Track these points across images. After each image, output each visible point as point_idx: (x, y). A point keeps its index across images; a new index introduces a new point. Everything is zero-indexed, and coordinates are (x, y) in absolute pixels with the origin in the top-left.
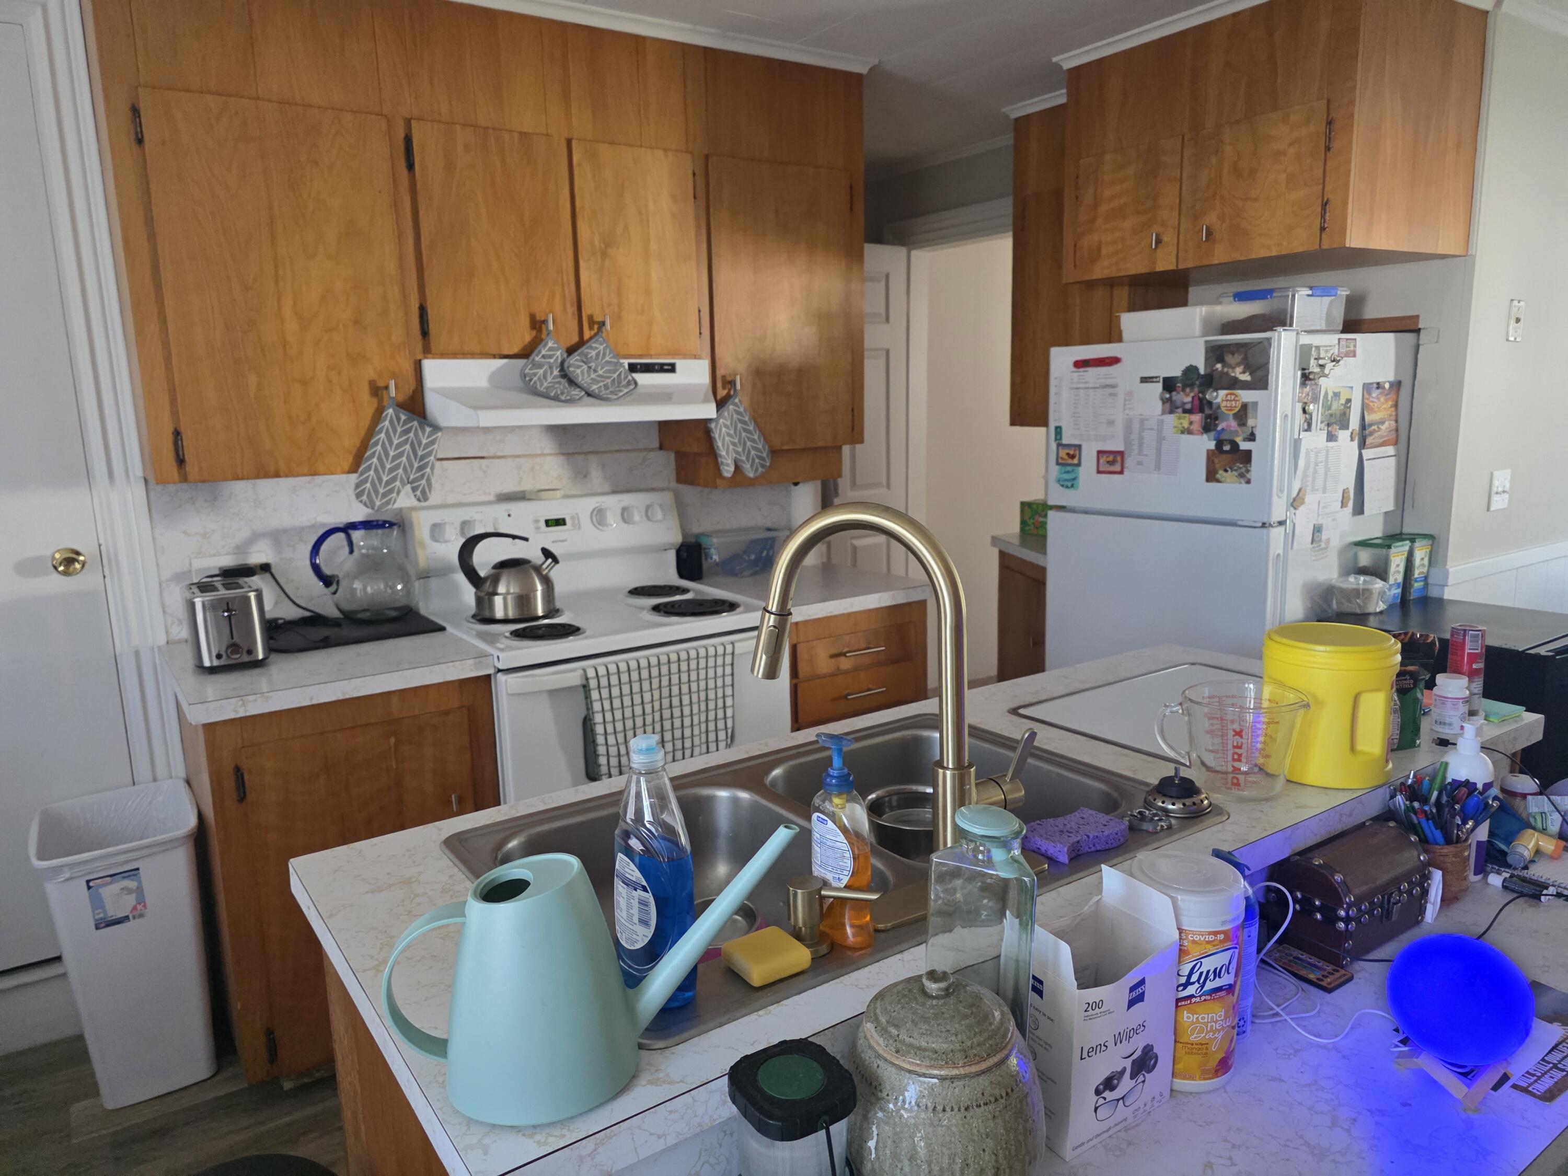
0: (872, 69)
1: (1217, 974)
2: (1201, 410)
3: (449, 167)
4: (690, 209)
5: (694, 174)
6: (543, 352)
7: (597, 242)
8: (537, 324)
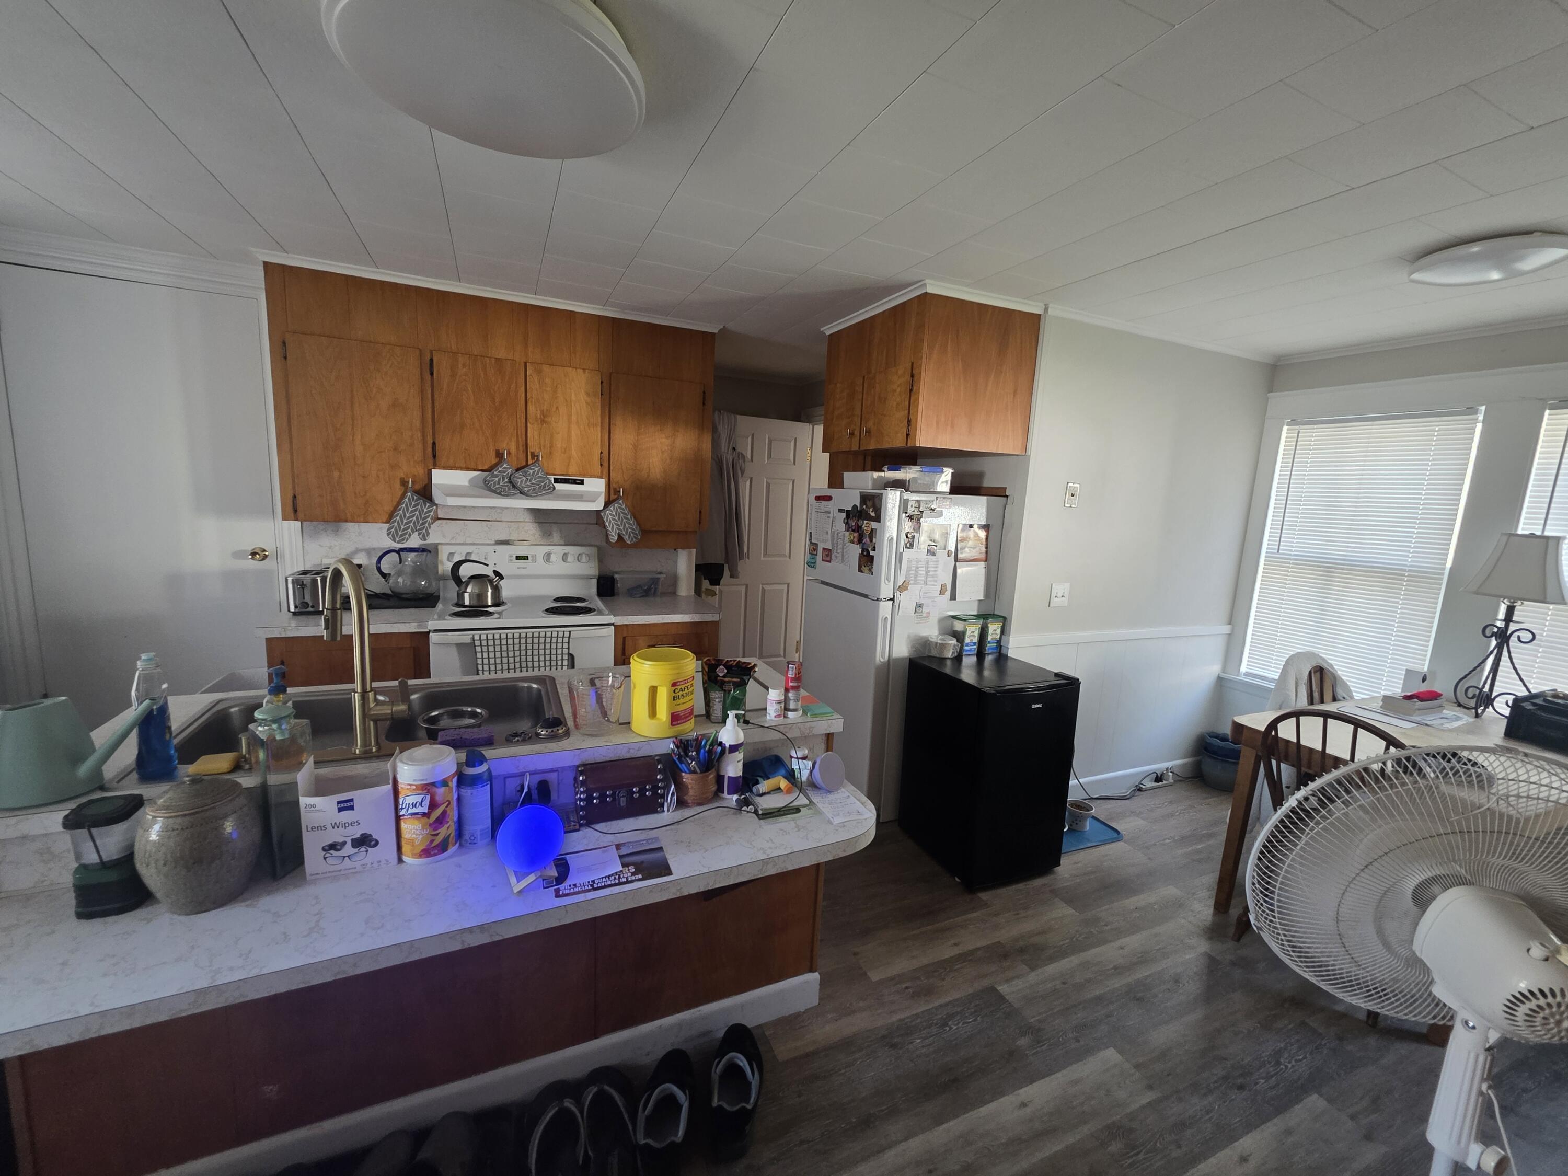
0: (720, 331)
1: (414, 805)
2: (858, 531)
3: (454, 375)
4: (598, 400)
5: (602, 382)
6: (500, 469)
7: (539, 415)
8: (499, 455)
